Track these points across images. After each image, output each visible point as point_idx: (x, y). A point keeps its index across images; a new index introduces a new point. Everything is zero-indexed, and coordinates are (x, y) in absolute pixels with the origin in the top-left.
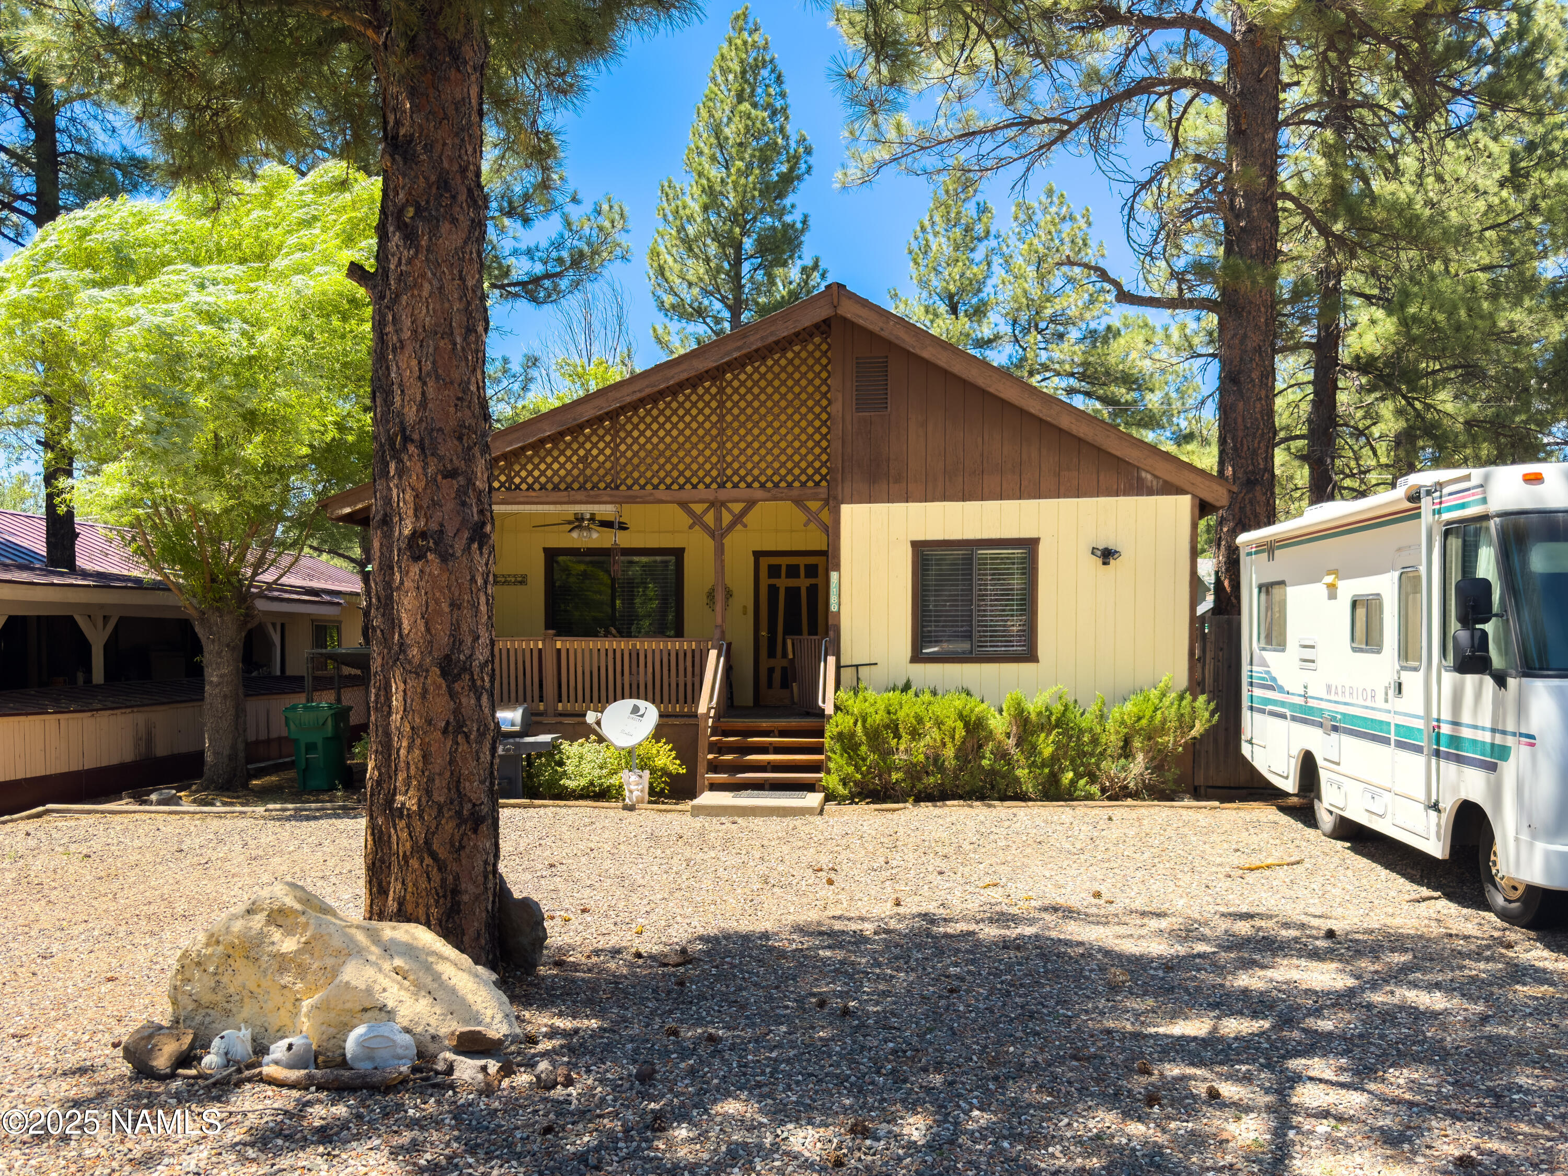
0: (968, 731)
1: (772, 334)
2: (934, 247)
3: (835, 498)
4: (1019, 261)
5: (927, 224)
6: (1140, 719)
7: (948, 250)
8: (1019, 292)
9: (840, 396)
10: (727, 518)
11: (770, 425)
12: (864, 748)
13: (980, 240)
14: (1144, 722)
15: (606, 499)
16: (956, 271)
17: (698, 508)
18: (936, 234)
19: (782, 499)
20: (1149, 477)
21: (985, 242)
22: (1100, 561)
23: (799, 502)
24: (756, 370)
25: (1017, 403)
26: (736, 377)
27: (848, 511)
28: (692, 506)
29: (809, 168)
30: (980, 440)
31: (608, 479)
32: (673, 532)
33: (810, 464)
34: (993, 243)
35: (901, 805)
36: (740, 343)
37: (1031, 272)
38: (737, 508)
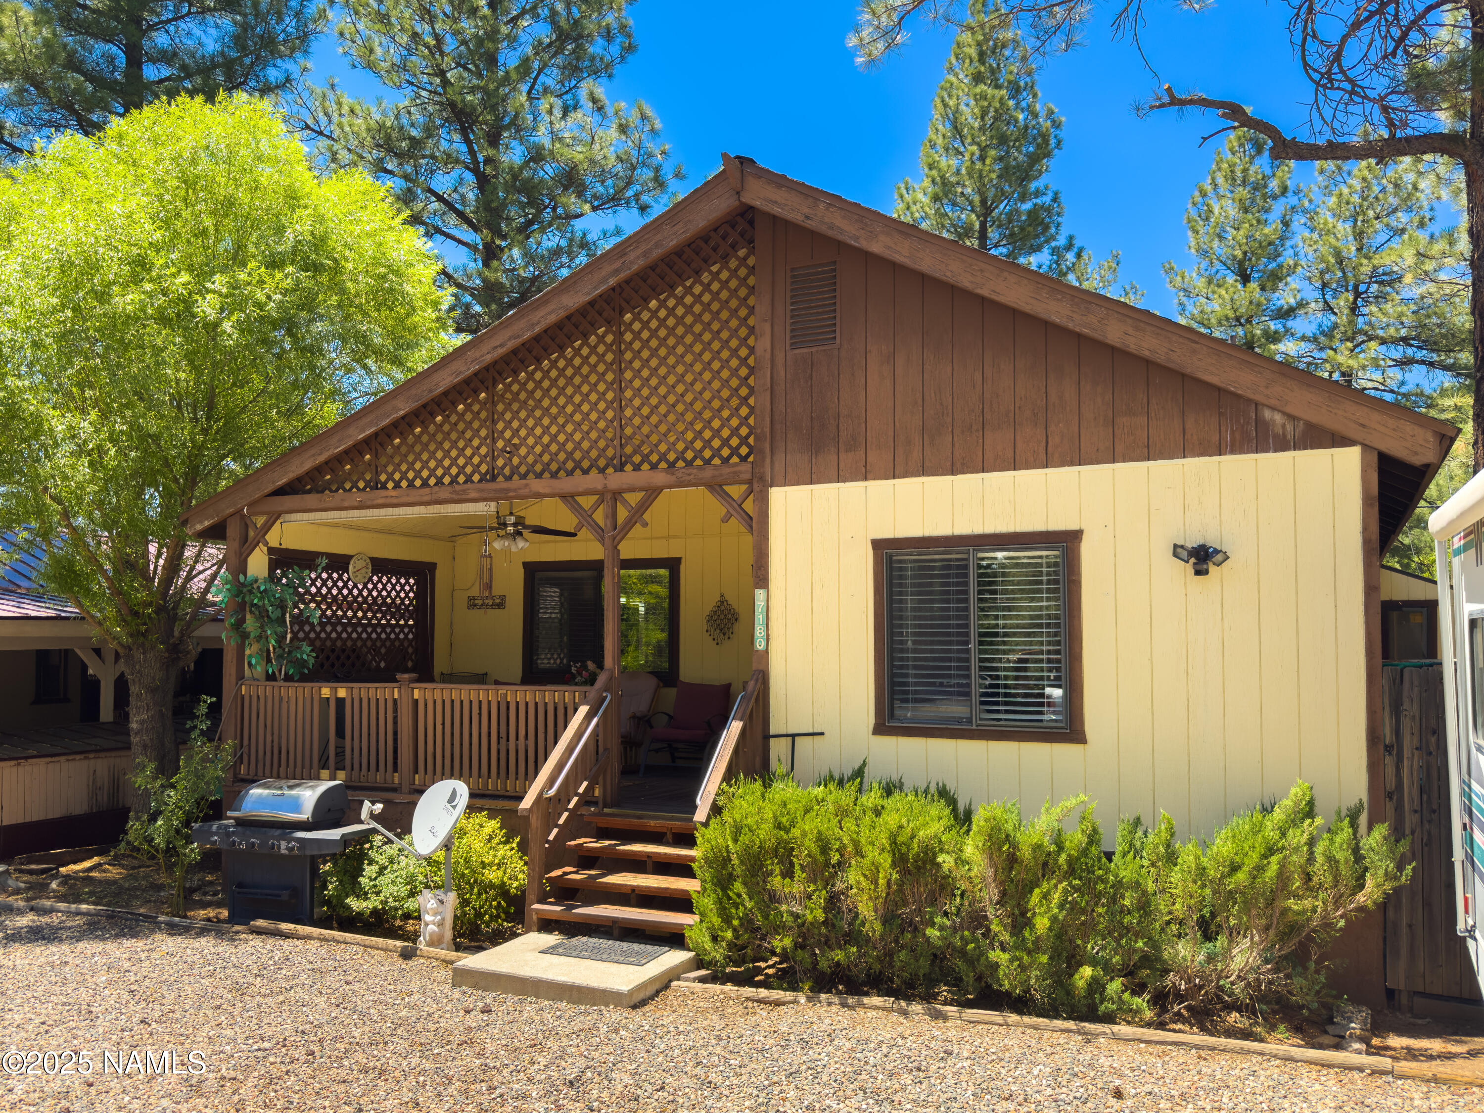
0: (905, 872)
1: (657, 245)
2: (1216, 211)
3: (762, 479)
4: (1325, 217)
5: (1209, 188)
6: (1235, 868)
7: (1233, 212)
8: (1324, 250)
9: (767, 327)
10: (623, 514)
11: (681, 379)
12: (738, 886)
13: (1275, 197)
14: (1241, 876)
15: (473, 495)
16: (1241, 235)
17: (586, 502)
18: (1220, 197)
19: (689, 485)
20: (1278, 418)
21: (1282, 200)
22: (1189, 568)
23: (716, 487)
24: (663, 304)
25: (1027, 309)
26: (637, 317)
27: (778, 496)
28: (579, 499)
29: (1059, 143)
30: (978, 376)
31: (484, 468)
32: (668, 538)
33: (735, 431)
34: (1293, 200)
35: (789, 995)
36: (618, 264)
37: (1344, 228)
38: (634, 499)
